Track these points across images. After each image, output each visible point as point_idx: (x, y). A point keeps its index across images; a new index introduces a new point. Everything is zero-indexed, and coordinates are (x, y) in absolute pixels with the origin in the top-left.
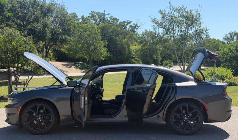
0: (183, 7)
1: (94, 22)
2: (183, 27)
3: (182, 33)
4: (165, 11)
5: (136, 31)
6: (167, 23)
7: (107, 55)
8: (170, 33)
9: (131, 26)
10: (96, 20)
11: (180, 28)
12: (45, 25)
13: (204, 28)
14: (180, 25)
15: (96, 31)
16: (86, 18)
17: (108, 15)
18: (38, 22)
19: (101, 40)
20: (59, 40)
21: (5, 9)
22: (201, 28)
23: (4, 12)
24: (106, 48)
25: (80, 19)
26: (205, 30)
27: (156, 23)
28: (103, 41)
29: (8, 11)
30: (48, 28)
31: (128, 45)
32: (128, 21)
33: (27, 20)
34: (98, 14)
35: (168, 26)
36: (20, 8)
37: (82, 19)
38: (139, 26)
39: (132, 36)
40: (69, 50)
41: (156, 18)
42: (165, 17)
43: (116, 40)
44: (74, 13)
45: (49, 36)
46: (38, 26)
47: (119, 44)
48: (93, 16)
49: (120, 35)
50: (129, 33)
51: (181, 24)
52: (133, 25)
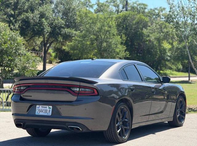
7: (126, 56)
10: (117, 6)
12: (42, 15)
15: (109, 22)
16: (103, 4)
18: (33, 11)
20: (61, 34)
24: (124, 45)
25: (95, 5)
28: (119, 37)
30: (46, 19)
32: (160, 8)
33: (20, 9)
37: (98, 5)
43: (142, 35)
45: (47, 29)
46: (33, 17)
47: (147, 41)
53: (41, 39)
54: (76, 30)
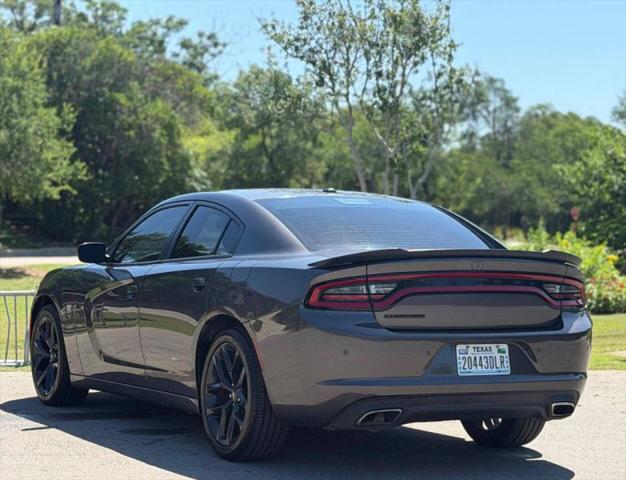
2: (385, 59)
3: (382, 82)
5: (210, 65)
6: (320, 39)
7: (74, 175)
8: (332, 79)
9: (185, 45)
10: (18, 8)
11: (372, 60)
13: (467, 65)
14: (373, 51)
15: (20, 60)
19: (47, 106)
22: (456, 64)
24: (69, 140)
26: (473, 72)
27: (278, 39)
28: (54, 110)
31: (169, 129)
32: (170, 19)
35: (326, 52)
38: (225, 45)
39: (191, 89)
42: (315, 18)
43: (111, 106)
47: (130, 127)
49: (135, 84)
50: (178, 73)
51: (378, 45)
52: (195, 40)
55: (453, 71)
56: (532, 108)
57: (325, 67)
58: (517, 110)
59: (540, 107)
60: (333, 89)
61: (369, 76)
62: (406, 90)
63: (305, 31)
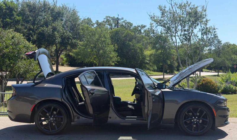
0: (187, 3)
1: (109, 27)
2: (186, 25)
3: (185, 32)
4: (165, 7)
7: (117, 60)
8: (170, 32)
9: (145, 31)
10: (111, 25)
12: (54, 29)
13: (211, 26)
15: (105, 34)
16: (101, 23)
17: (122, 19)
18: (47, 27)
19: (111, 44)
20: (69, 44)
21: (14, 12)
22: (208, 26)
23: (13, 15)
24: (116, 52)
25: (95, 24)
26: (213, 28)
27: (155, 21)
28: (113, 46)
29: (17, 15)
30: (58, 32)
32: (142, 25)
33: (37, 24)
34: (113, 19)
35: (169, 24)
36: (30, 12)
37: (97, 24)
40: (77, 54)
41: (155, 15)
42: (166, 14)
43: (129, 46)
44: (88, 18)
45: (59, 40)
47: (133, 49)
48: (108, 21)
49: (133, 40)
52: (148, 30)
53: (55, 48)
54: (80, 41)
55: (207, 28)
56: (225, 43)
57: (169, 28)
58: (221, 44)
59: (226, 43)
60: (171, 34)
61: (182, 31)
62: (193, 34)
63: (163, 18)
